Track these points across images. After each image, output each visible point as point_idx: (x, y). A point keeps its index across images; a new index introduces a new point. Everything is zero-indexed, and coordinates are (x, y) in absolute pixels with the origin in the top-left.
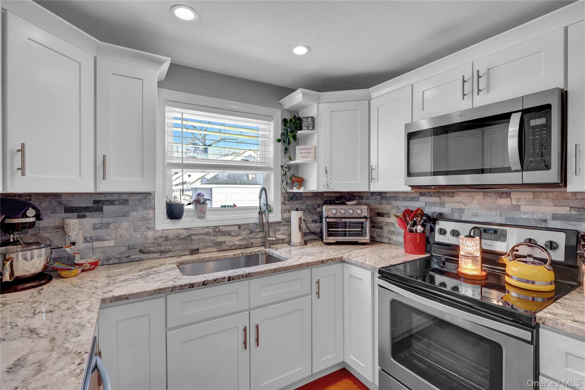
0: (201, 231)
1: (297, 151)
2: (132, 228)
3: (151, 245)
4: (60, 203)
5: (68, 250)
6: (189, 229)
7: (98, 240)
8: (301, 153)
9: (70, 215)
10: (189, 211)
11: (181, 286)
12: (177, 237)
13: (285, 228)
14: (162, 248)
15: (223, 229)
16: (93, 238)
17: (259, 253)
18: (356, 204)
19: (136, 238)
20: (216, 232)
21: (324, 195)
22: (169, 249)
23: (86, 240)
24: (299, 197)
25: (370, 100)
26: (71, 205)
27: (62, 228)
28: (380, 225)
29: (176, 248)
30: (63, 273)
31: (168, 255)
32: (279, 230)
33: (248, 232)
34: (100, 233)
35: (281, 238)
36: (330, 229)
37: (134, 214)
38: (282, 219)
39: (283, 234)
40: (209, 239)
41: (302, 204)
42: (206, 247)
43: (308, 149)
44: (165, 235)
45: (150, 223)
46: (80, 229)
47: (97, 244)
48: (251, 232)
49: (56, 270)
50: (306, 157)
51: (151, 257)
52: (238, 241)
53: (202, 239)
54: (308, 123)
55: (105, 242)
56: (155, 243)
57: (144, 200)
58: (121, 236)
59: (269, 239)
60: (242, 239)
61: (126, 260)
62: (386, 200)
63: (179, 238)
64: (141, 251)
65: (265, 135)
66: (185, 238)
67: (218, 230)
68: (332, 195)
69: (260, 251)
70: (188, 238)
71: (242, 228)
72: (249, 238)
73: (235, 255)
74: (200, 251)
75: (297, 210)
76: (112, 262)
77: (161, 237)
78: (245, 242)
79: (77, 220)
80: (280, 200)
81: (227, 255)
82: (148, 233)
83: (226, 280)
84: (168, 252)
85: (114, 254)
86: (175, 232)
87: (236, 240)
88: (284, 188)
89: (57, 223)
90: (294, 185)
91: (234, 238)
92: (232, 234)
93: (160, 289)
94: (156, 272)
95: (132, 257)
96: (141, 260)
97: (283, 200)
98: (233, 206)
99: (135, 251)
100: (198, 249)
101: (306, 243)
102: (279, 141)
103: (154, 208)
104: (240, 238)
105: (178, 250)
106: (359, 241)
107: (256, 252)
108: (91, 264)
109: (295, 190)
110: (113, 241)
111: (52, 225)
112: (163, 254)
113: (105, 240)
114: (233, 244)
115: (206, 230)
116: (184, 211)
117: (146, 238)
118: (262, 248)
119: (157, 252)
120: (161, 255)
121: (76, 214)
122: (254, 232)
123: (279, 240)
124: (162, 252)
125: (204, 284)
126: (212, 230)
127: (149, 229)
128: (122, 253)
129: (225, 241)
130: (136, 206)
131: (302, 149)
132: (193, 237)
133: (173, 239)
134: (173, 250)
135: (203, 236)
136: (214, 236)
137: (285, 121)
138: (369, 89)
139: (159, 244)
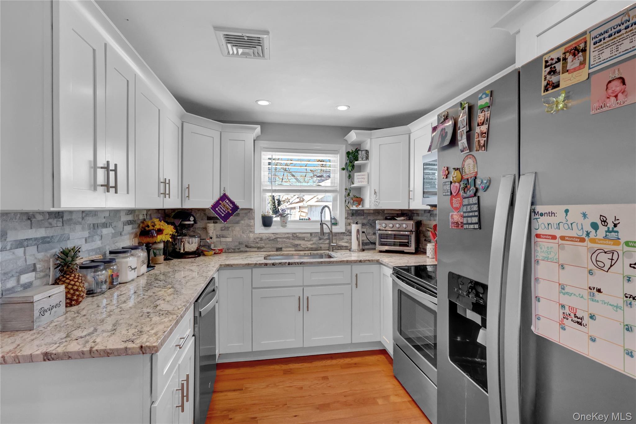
0: (283, 236)
1: (355, 177)
2: (241, 231)
3: (252, 243)
4: (205, 214)
5: (208, 241)
6: (276, 234)
7: (223, 237)
8: (358, 179)
9: (209, 221)
10: (276, 221)
11: (260, 264)
12: (268, 239)
13: (348, 237)
14: (259, 245)
15: (299, 235)
16: (221, 236)
17: (324, 254)
18: (404, 220)
19: (244, 237)
20: (294, 237)
21: (385, 212)
22: (263, 246)
23: (217, 237)
24: (361, 213)
25: (410, 134)
26: (210, 216)
27: (205, 229)
28: (429, 238)
29: (267, 246)
30: (206, 253)
31: (262, 250)
32: (343, 239)
33: (318, 238)
34: (224, 233)
35: (345, 245)
36: (382, 240)
37: (242, 222)
38: (346, 231)
39: (346, 242)
40: (289, 242)
41: (364, 219)
42: (287, 247)
43: (363, 175)
44: (260, 237)
45: (251, 228)
46: (214, 230)
47: (223, 239)
48: (320, 239)
49: (202, 251)
50: (361, 182)
51: (252, 251)
52: (310, 245)
53: (284, 241)
54: (363, 155)
55: (227, 238)
56: (254, 241)
57: (248, 214)
58: (235, 235)
59: (332, 244)
60: (313, 244)
61: (237, 250)
62: (433, 217)
63: (269, 239)
64: (246, 246)
65: (335, 165)
66: (273, 239)
67: (295, 236)
68: (393, 212)
69: (324, 253)
70: (275, 240)
71: (313, 236)
72: (318, 243)
73: (305, 254)
74: (283, 249)
75: (357, 223)
76: (230, 251)
77: (258, 238)
78: (316, 246)
79: (213, 224)
80: (344, 215)
81: (300, 254)
82: (250, 235)
83: (287, 264)
84: (262, 248)
85: (231, 246)
86: (267, 235)
87: (309, 245)
88: (347, 207)
89: (204, 226)
90: (355, 204)
91: (307, 242)
92: (306, 239)
93: (249, 264)
94: (251, 257)
95: (241, 249)
96: (246, 252)
97: (346, 216)
98: (308, 220)
99: (243, 245)
100: (282, 248)
101: (363, 250)
102: (343, 169)
103: (254, 219)
104: (312, 242)
105: (269, 247)
106: (405, 251)
107: (321, 253)
108: (219, 250)
109: (354, 208)
110: (231, 238)
111: (202, 227)
112: (259, 249)
113: (227, 237)
114: (306, 246)
115: (287, 235)
116: (273, 222)
117: (249, 237)
118: (327, 252)
119: (255, 248)
120: (258, 250)
121: (213, 221)
122: (323, 239)
123: (343, 246)
124: (258, 248)
125: (273, 264)
126: (291, 236)
127: (251, 232)
128: (236, 247)
129: (300, 244)
130: (243, 217)
131: (359, 175)
132: (279, 240)
133: (266, 240)
134: (265, 247)
135: (285, 239)
136: (293, 240)
137: (348, 153)
138: (408, 126)
139: (257, 242)
